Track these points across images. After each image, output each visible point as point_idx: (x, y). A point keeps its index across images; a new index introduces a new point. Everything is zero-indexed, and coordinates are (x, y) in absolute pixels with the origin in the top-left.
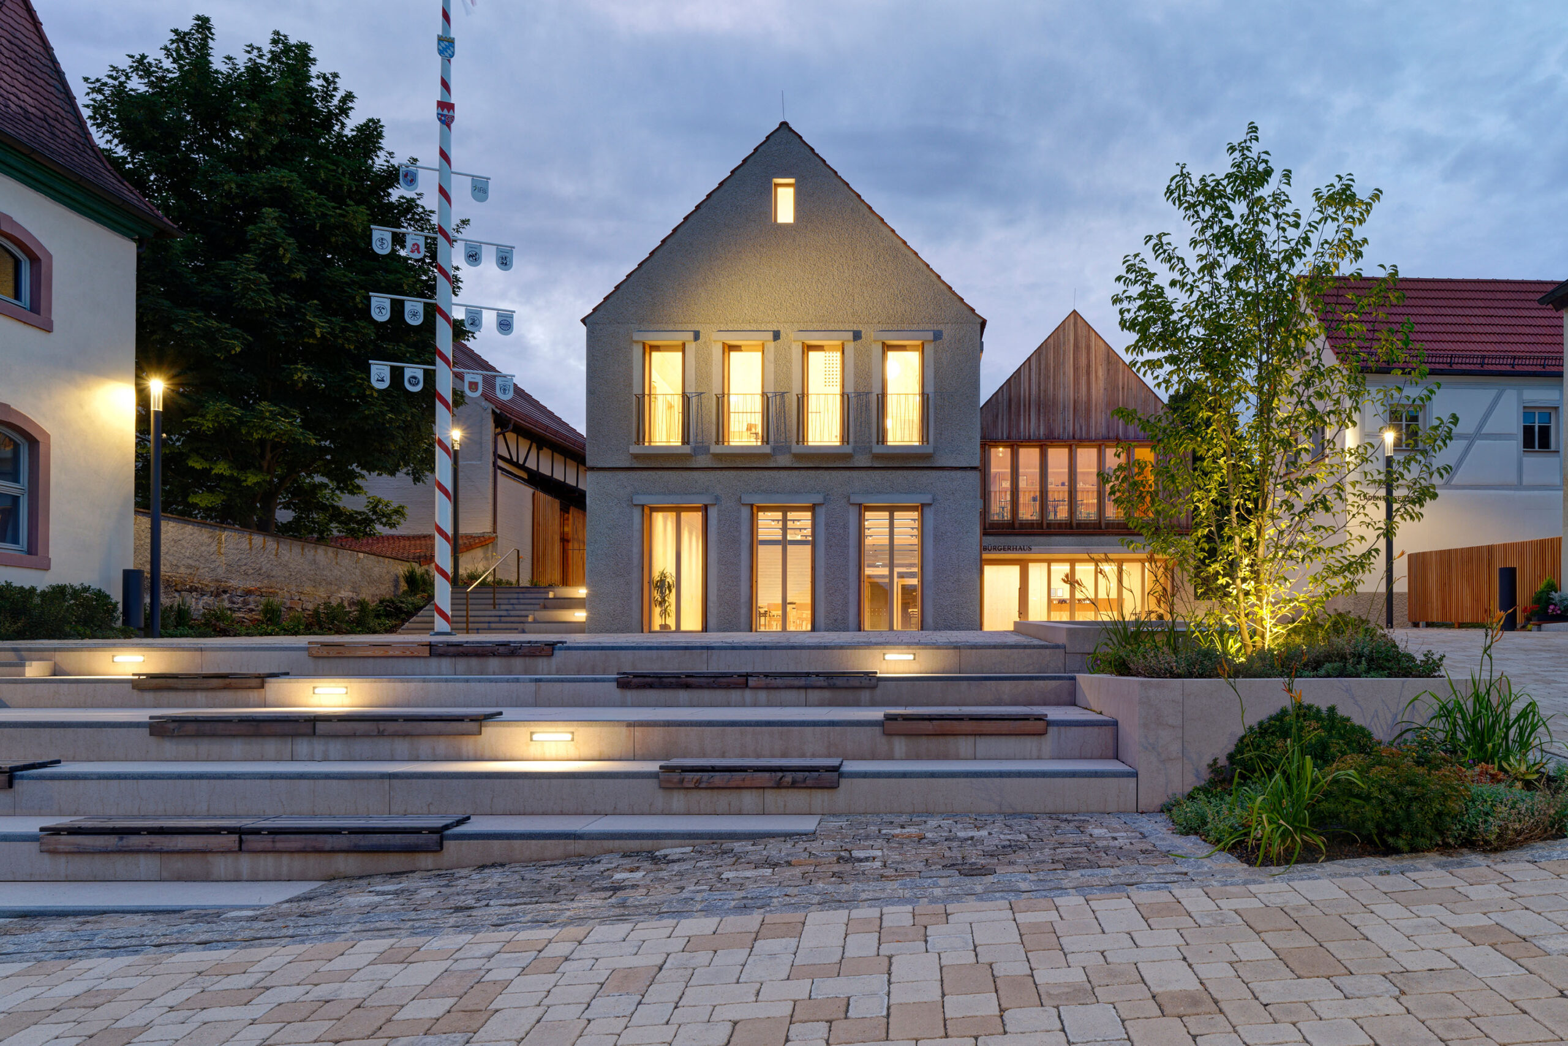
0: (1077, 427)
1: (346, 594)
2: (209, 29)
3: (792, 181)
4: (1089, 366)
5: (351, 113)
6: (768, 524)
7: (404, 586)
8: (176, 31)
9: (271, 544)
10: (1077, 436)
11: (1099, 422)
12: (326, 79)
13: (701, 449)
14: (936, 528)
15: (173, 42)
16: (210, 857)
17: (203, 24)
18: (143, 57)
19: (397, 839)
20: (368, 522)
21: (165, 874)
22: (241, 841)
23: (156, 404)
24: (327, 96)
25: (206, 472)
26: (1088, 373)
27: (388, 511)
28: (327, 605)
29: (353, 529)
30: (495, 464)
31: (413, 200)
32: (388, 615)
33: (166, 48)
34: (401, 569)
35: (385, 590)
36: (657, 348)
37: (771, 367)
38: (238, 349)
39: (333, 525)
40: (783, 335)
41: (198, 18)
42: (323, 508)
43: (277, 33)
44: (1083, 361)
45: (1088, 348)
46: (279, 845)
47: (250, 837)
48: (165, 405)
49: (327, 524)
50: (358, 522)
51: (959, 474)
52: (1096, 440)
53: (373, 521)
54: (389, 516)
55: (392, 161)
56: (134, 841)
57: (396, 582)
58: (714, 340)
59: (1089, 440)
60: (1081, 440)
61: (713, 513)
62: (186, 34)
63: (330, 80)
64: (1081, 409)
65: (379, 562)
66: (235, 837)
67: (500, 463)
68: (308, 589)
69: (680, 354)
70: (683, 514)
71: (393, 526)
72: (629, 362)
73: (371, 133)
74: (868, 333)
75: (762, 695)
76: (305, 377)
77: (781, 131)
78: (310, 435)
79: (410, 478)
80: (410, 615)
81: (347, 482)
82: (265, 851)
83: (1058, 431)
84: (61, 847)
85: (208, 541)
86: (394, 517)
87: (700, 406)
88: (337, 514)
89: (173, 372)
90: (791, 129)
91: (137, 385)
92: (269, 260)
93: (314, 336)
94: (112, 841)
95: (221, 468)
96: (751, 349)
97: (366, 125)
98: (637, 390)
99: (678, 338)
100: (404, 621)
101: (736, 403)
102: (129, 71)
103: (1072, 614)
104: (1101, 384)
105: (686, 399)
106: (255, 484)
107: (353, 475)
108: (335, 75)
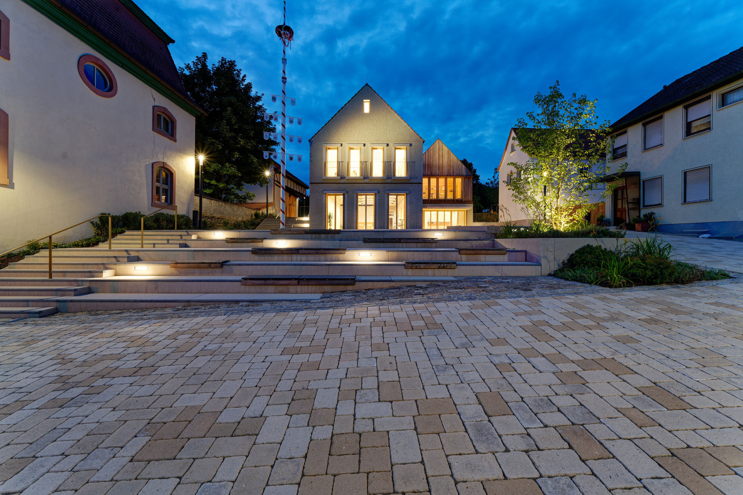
0: (439, 172)
1: (240, 219)
2: (206, 56)
3: (369, 100)
4: (442, 155)
5: (245, 81)
6: (361, 199)
7: (254, 217)
8: (197, 57)
9: (223, 204)
10: (439, 175)
11: (445, 171)
12: (238, 71)
13: (342, 178)
14: (410, 200)
15: (196, 60)
16: (289, 287)
17: (205, 55)
18: (189, 64)
19: (343, 282)
20: (245, 198)
21: (276, 291)
22: (299, 282)
23: (201, 164)
24: (238, 76)
25: (209, 183)
26: (442, 157)
27: (250, 195)
28: (237, 222)
29: (241, 200)
30: (274, 182)
31: (261, 106)
32: (251, 225)
33: (193, 62)
34: (253, 212)
35: (249, 218)
36: (329, 149)
37: (363, 154)
38: (221, 148)
39: (236, 199)
40: (366, 145)
41: (203, 53)
42: (234, 194)
43: (223, 58)
44: (441, 154)
45: (442, 149)
46: (309, 283)
47: (301, 281)
48: (203, 164)
49: (234, 199)
50: (243, 199)
51: (417, 185)
52: (445, 176)
54: (251, 197)
55: (257, 95)
56: (268, 282)
57: (252, 215)
58: (346, 146)
59: (443, 176)
60: (440, 176)
61: (346, 196)
62: (200, 58)
63: (239, 71)
64: (440, 167)
65: (248, 210)
66: (297, 281)
67: (276, 182)
68: (232, 217)
69: (337, 150)
70: (337, 196)
71: (252, 200)
72: (322, 152)
73: (249, 87)
74: (391, 145)
75: (404, 244)
76: (237, 156)
77: (366, 87)
78: (239, 173)
79: (260, 186)
80: (257, 225)
81: (239, 186)
82: (305, 285)
83: (434, 173)
84: (248, 284)
85: (209, 203)
87: (342, 165)
88: (237, 196)
89: (205, 154)
90: (369, 86)
91: (195, 158)
92: (229, 123)
93: (240, 144)
94: (263, 282)
95: (213, 182)
96: (356, 149)
97: (247, 84)
98: (324, 161)
99: (336, 146)
100: (256, 227)
101: (352, 165)
102: (184, 68)
103: (437, 227)
104: (446, 160)
105: (338, 163)
106: (222, 187)
107: (242, 185)
108: (241, 70)
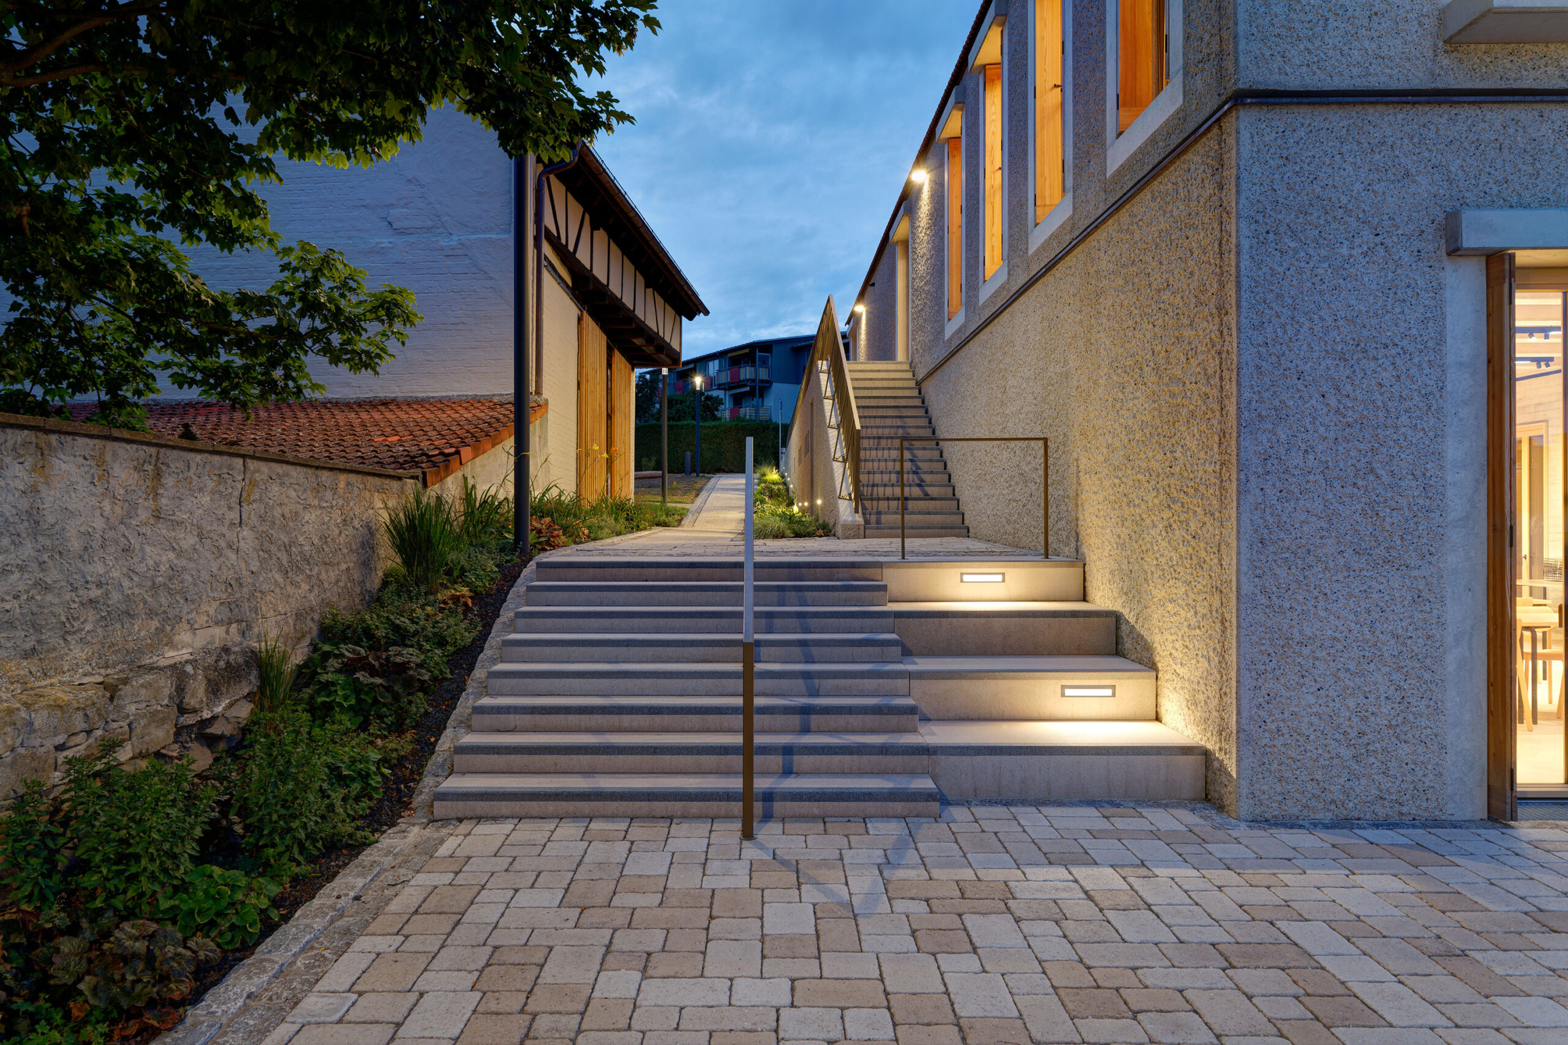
7: (388, 558)
20: (280, 341)
27: (351, 302)
29: (226, 372)
39: (154, 355)
49: (136, 354)
53: (297, 339)
65: (319, 488)
86: (373, 328)
88: (170, 310)
